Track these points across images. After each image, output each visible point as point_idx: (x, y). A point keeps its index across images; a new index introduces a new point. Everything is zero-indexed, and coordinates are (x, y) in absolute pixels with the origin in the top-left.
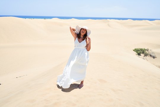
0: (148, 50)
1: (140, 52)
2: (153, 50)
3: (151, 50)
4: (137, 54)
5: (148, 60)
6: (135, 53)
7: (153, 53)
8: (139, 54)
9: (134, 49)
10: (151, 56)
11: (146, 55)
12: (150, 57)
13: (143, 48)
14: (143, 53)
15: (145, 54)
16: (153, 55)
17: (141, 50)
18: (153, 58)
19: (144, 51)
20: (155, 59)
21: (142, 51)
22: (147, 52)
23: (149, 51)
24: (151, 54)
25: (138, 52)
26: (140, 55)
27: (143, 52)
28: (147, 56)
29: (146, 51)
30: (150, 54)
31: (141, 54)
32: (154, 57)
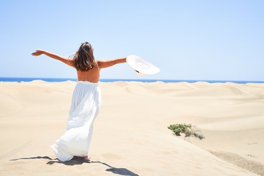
0: (190, 127)
1: (179, 130)
2: (198, 126)
3: (194, 126)
4: (174, 133)
5: (191, 143)
6: (172, 132)
7: (198, 131)
8: (177, 134)
9: (169, 126)
10: (195, 135)
11: (188, 135)
12: (194, 137)
13: (183, 124)
14: (184, 131)
15: (187, 133)
16: (198, 133)
17: (180, 126)
18: (199, 139)
19: (184, 128)
20: (203, 139)
21: (182, 128)
22: (190, 130)
23: (192, 128)
24: (196, 133)
25: (176, 130)
26: (179, 135)
27: (182, 130)
28: (190, 137)
29: (188, 128)
30: (194, 133)
31: (181, 134)
32: (201, 138)
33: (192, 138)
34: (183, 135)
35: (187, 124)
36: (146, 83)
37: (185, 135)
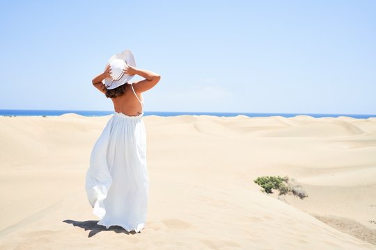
0: (286, 180)
1: (270, 185)
2: (297, 180)
3: (293, 180)
4: (264, 189)
5: (288, 203)
6: (260, 187)
7: (298, 186)
8: (268, 190)
9: (256, 179)
10: (294, 192)
11: (284, 192)
12: (293, 196)
13: (277, 177)
14: (277, 186)
15: (281, 190)
16: (298, 190)
17: (272, 180)
18: (299, 198)
19: (278, 183)
20: (305, 199)
21: (275, 183)
22: (286, 185)
23: (290, 182)
24: (296, 189)
25: (266, 185)
26: (271, 192)
27: (275, 185)
28: (287, 195)
29: (284, 182)
30: (292, 189)
31: (273, 190)
32: (302, 196)
33: (289, 197)
34: (276, 192)
35: (282, 177)
36: (223, 117)
37: (279, 192)
